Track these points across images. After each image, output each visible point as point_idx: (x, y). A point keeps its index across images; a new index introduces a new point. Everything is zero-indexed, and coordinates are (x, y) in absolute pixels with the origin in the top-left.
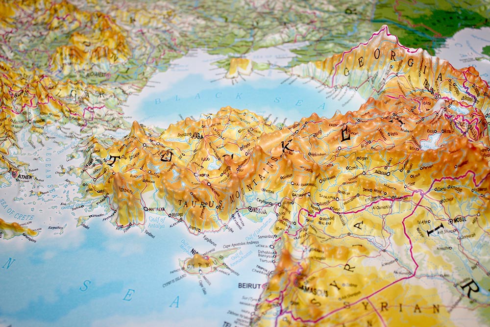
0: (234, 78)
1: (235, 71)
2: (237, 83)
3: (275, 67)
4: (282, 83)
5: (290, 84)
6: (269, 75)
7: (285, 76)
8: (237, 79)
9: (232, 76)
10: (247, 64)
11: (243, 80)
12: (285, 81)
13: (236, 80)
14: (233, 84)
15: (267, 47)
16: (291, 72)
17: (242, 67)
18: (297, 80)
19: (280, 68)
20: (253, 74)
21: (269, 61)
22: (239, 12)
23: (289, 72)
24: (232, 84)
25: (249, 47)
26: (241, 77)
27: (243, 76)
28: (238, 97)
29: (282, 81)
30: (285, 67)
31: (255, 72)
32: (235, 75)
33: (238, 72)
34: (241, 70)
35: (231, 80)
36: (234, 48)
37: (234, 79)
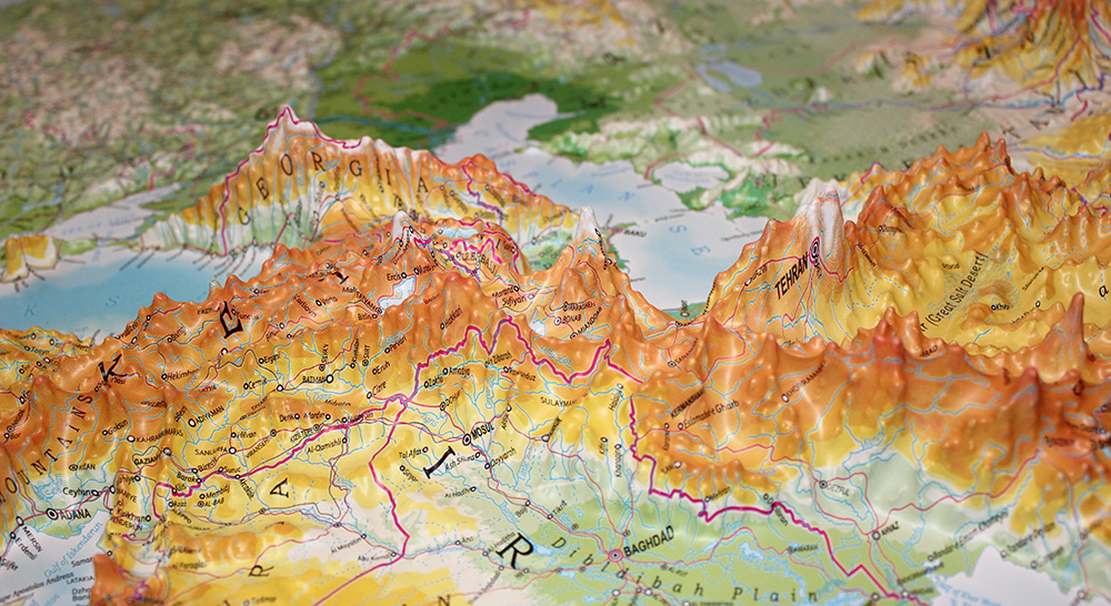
0: (19, 278)
1: (19, 266)
2: (27, 286)
3: (107, 243)
4: (122, 269)
5: (139, 266)
6: (96, 258)
7: (128, 254)
8: (27, 281)
9: (15, 275)
10: (45, 247)
11: (39, 280)
12: (129, 263)
13: (23, 283)
14: (18, 290)
15: (91, 209)
16: (140, 245)
17: (33, 254)
18: (153, 257)
19: (117, 241)
20: (60, 265)
21: (94, 234)
22: (31, 155)
23: (137, 244)
24: (14, 291)
25: (52, 216)
26: (36, 275)
27: (40, 273)
28: (29, 313)
29: (123, 264)
30: (130, 238)
31: (66, 261)
32: (22, 271)
33: (27, 265)
34: (34, 262)
35: (12, 285)
36: (20, 223)
37: (19, 282)
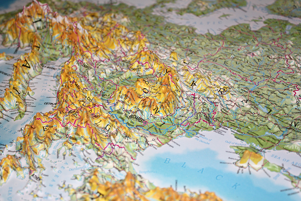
0: (242, 167)
1: (245, 162)
2: (242, 173)
3: (285, 173)
4: (281, 191)
5: (289, 195)
6: (275, 178)
7: (289, 185)
8: (244, 170)
9: (241, 165)
10: (260, 160)
11: (249, 172)
12: (286, 190)
13: (242, 170)
14: (238, 172)
15: (290, 151)
16: (297, 184)
17: (253, 161)
18: (298, 194)
19: (289, 175)
20: (261, 171)
21: (283, 165)
22: (285, 108)
23: (295, 183)
24: (237, 172)
26: (249, 169)
27: (251, 170)
28: (234, 187)
29: (283, 189)
30: (295, 176)
31: (264, 170)
32: (245, 165)
33: (248, 163)
34: (253, 164)
35: (238, 168)
36: (259, 140)
37: (241, 169)
